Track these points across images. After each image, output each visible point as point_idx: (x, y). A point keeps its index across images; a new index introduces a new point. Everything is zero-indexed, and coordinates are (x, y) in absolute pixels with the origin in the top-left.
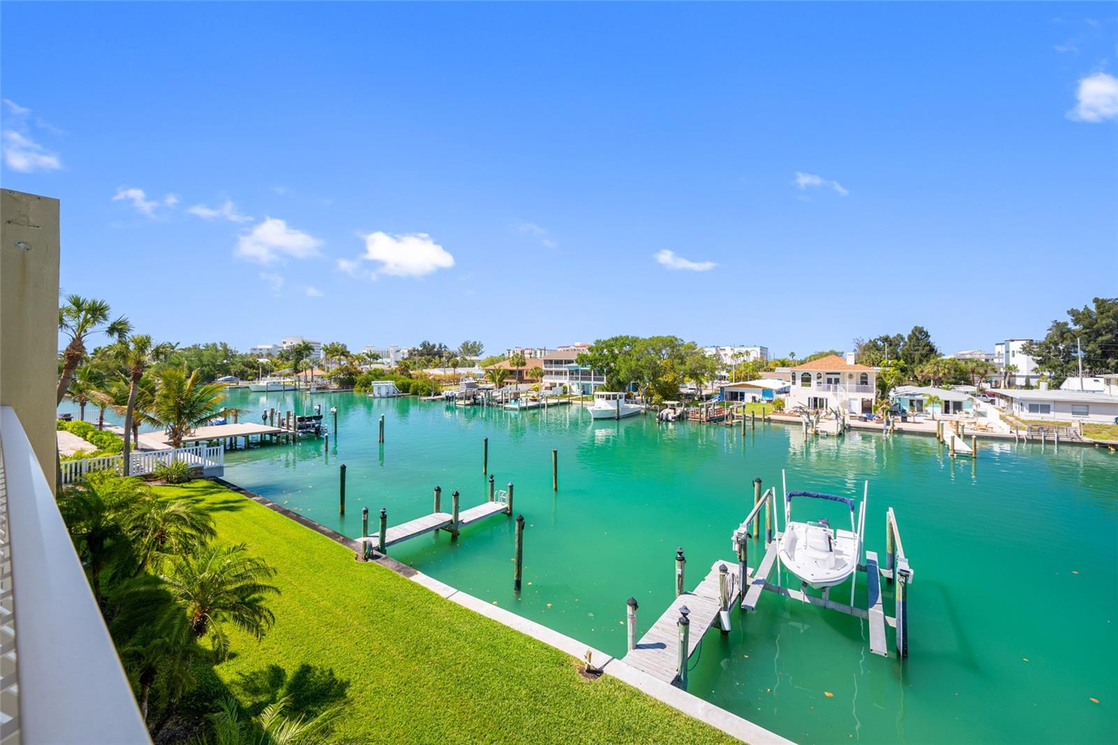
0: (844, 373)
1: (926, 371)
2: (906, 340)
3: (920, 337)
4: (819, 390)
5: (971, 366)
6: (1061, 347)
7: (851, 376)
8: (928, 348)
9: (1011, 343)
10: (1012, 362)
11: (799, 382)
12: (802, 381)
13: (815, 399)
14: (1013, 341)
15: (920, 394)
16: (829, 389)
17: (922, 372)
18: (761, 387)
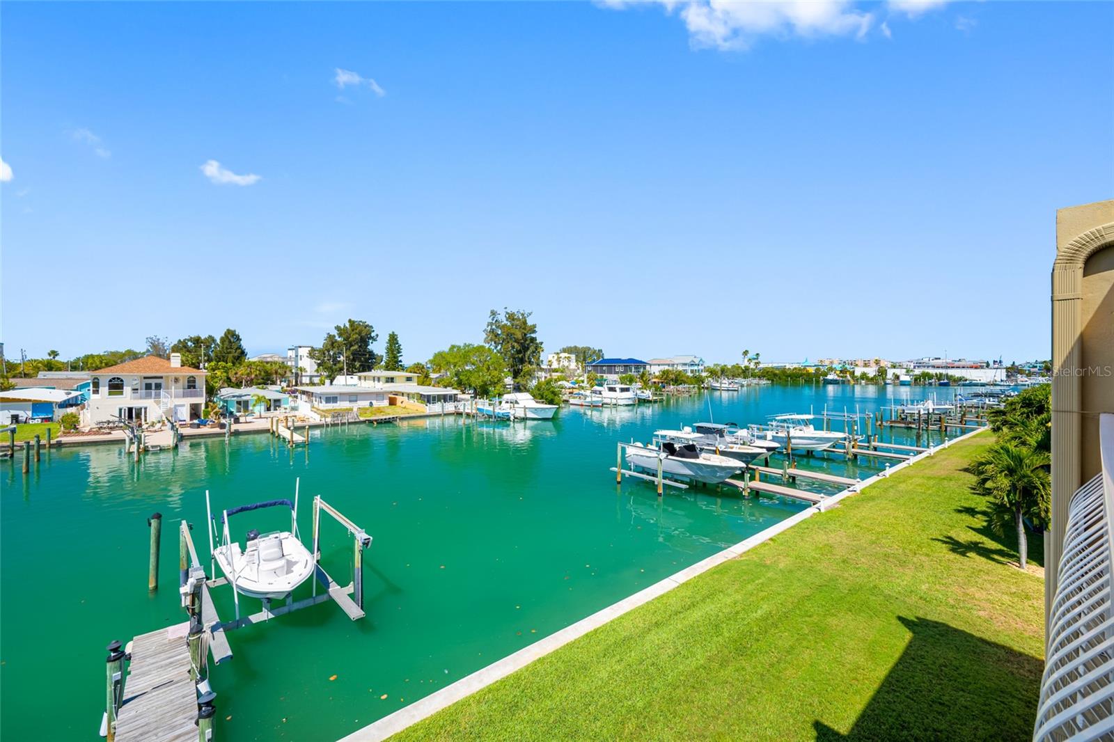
0: (167, 377)
1: (240, 373)
2: (218, 341)
3: (232, 340)
4: (135, 398)
5: (275, 367)
6: (331, 353)
7: (176, 380)
8: (240, 350)
9: (299, 349)
10: (301, 364)
11: (104, 390)
12: (109, 389)
13: (130, 410)
14: (300, 347)
15: (245, 395)
16: (148, 396)
17: (236, 374)
18: (30, 401)
